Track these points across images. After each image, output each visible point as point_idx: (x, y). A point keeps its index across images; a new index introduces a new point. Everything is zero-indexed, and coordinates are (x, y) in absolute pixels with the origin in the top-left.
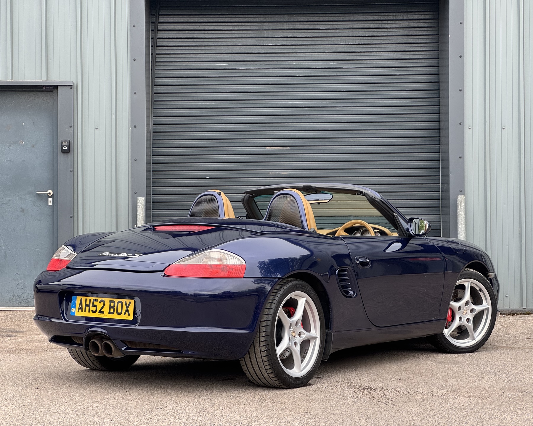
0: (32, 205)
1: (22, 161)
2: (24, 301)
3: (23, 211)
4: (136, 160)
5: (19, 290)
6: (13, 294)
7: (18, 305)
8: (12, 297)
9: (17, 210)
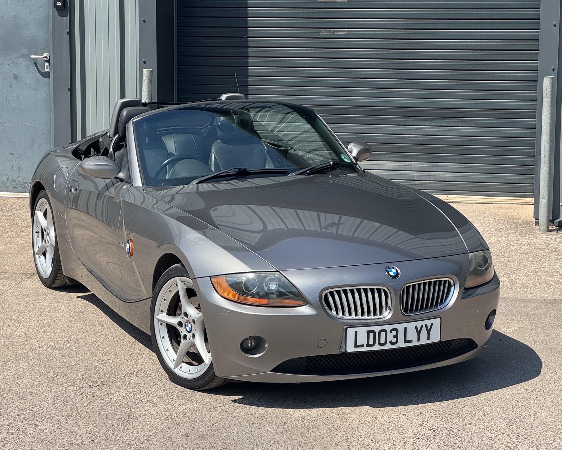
0: (25, 70)
1: (14, 16)
2: (20, 185)
3: (16, 77)
4: (144, 21)
5: (13, 173)
6: (7, 176)
7: (12, 190)
8: (6, 181)
9: (9, 77)
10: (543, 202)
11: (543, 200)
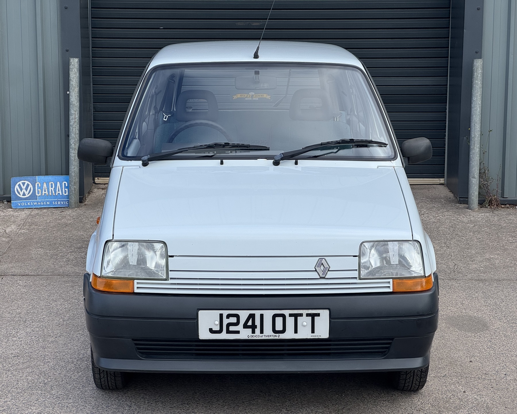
10: (473, 182)
11: (472, 179)
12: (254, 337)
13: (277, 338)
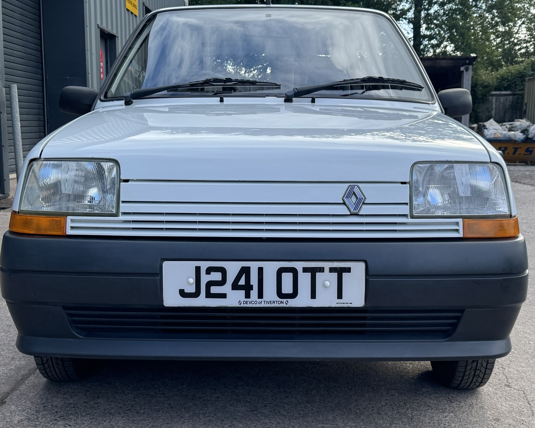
12: (249, 303)
13: (284, 305)
